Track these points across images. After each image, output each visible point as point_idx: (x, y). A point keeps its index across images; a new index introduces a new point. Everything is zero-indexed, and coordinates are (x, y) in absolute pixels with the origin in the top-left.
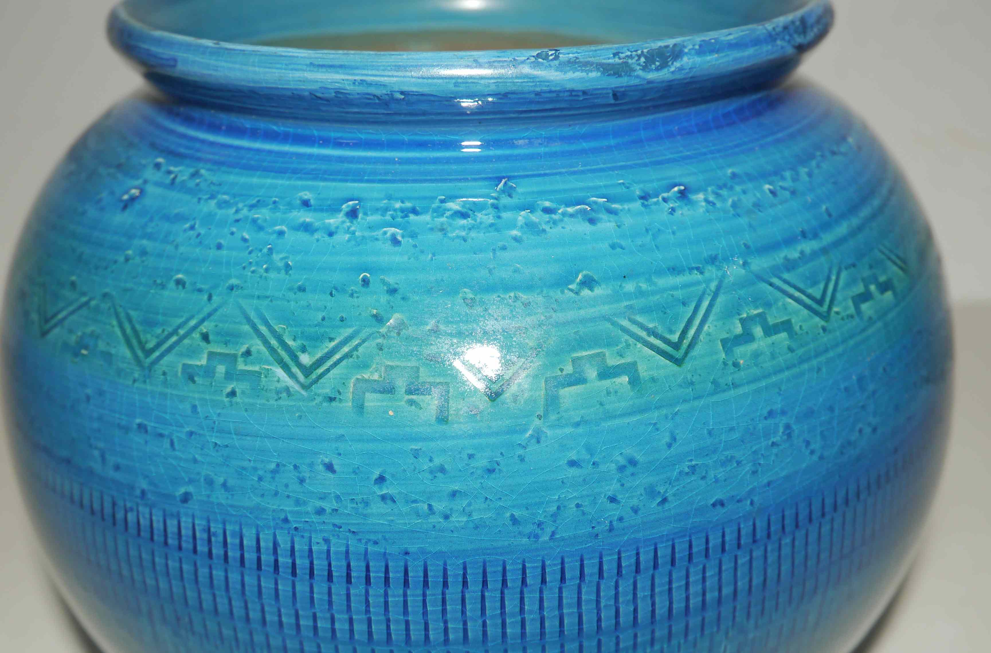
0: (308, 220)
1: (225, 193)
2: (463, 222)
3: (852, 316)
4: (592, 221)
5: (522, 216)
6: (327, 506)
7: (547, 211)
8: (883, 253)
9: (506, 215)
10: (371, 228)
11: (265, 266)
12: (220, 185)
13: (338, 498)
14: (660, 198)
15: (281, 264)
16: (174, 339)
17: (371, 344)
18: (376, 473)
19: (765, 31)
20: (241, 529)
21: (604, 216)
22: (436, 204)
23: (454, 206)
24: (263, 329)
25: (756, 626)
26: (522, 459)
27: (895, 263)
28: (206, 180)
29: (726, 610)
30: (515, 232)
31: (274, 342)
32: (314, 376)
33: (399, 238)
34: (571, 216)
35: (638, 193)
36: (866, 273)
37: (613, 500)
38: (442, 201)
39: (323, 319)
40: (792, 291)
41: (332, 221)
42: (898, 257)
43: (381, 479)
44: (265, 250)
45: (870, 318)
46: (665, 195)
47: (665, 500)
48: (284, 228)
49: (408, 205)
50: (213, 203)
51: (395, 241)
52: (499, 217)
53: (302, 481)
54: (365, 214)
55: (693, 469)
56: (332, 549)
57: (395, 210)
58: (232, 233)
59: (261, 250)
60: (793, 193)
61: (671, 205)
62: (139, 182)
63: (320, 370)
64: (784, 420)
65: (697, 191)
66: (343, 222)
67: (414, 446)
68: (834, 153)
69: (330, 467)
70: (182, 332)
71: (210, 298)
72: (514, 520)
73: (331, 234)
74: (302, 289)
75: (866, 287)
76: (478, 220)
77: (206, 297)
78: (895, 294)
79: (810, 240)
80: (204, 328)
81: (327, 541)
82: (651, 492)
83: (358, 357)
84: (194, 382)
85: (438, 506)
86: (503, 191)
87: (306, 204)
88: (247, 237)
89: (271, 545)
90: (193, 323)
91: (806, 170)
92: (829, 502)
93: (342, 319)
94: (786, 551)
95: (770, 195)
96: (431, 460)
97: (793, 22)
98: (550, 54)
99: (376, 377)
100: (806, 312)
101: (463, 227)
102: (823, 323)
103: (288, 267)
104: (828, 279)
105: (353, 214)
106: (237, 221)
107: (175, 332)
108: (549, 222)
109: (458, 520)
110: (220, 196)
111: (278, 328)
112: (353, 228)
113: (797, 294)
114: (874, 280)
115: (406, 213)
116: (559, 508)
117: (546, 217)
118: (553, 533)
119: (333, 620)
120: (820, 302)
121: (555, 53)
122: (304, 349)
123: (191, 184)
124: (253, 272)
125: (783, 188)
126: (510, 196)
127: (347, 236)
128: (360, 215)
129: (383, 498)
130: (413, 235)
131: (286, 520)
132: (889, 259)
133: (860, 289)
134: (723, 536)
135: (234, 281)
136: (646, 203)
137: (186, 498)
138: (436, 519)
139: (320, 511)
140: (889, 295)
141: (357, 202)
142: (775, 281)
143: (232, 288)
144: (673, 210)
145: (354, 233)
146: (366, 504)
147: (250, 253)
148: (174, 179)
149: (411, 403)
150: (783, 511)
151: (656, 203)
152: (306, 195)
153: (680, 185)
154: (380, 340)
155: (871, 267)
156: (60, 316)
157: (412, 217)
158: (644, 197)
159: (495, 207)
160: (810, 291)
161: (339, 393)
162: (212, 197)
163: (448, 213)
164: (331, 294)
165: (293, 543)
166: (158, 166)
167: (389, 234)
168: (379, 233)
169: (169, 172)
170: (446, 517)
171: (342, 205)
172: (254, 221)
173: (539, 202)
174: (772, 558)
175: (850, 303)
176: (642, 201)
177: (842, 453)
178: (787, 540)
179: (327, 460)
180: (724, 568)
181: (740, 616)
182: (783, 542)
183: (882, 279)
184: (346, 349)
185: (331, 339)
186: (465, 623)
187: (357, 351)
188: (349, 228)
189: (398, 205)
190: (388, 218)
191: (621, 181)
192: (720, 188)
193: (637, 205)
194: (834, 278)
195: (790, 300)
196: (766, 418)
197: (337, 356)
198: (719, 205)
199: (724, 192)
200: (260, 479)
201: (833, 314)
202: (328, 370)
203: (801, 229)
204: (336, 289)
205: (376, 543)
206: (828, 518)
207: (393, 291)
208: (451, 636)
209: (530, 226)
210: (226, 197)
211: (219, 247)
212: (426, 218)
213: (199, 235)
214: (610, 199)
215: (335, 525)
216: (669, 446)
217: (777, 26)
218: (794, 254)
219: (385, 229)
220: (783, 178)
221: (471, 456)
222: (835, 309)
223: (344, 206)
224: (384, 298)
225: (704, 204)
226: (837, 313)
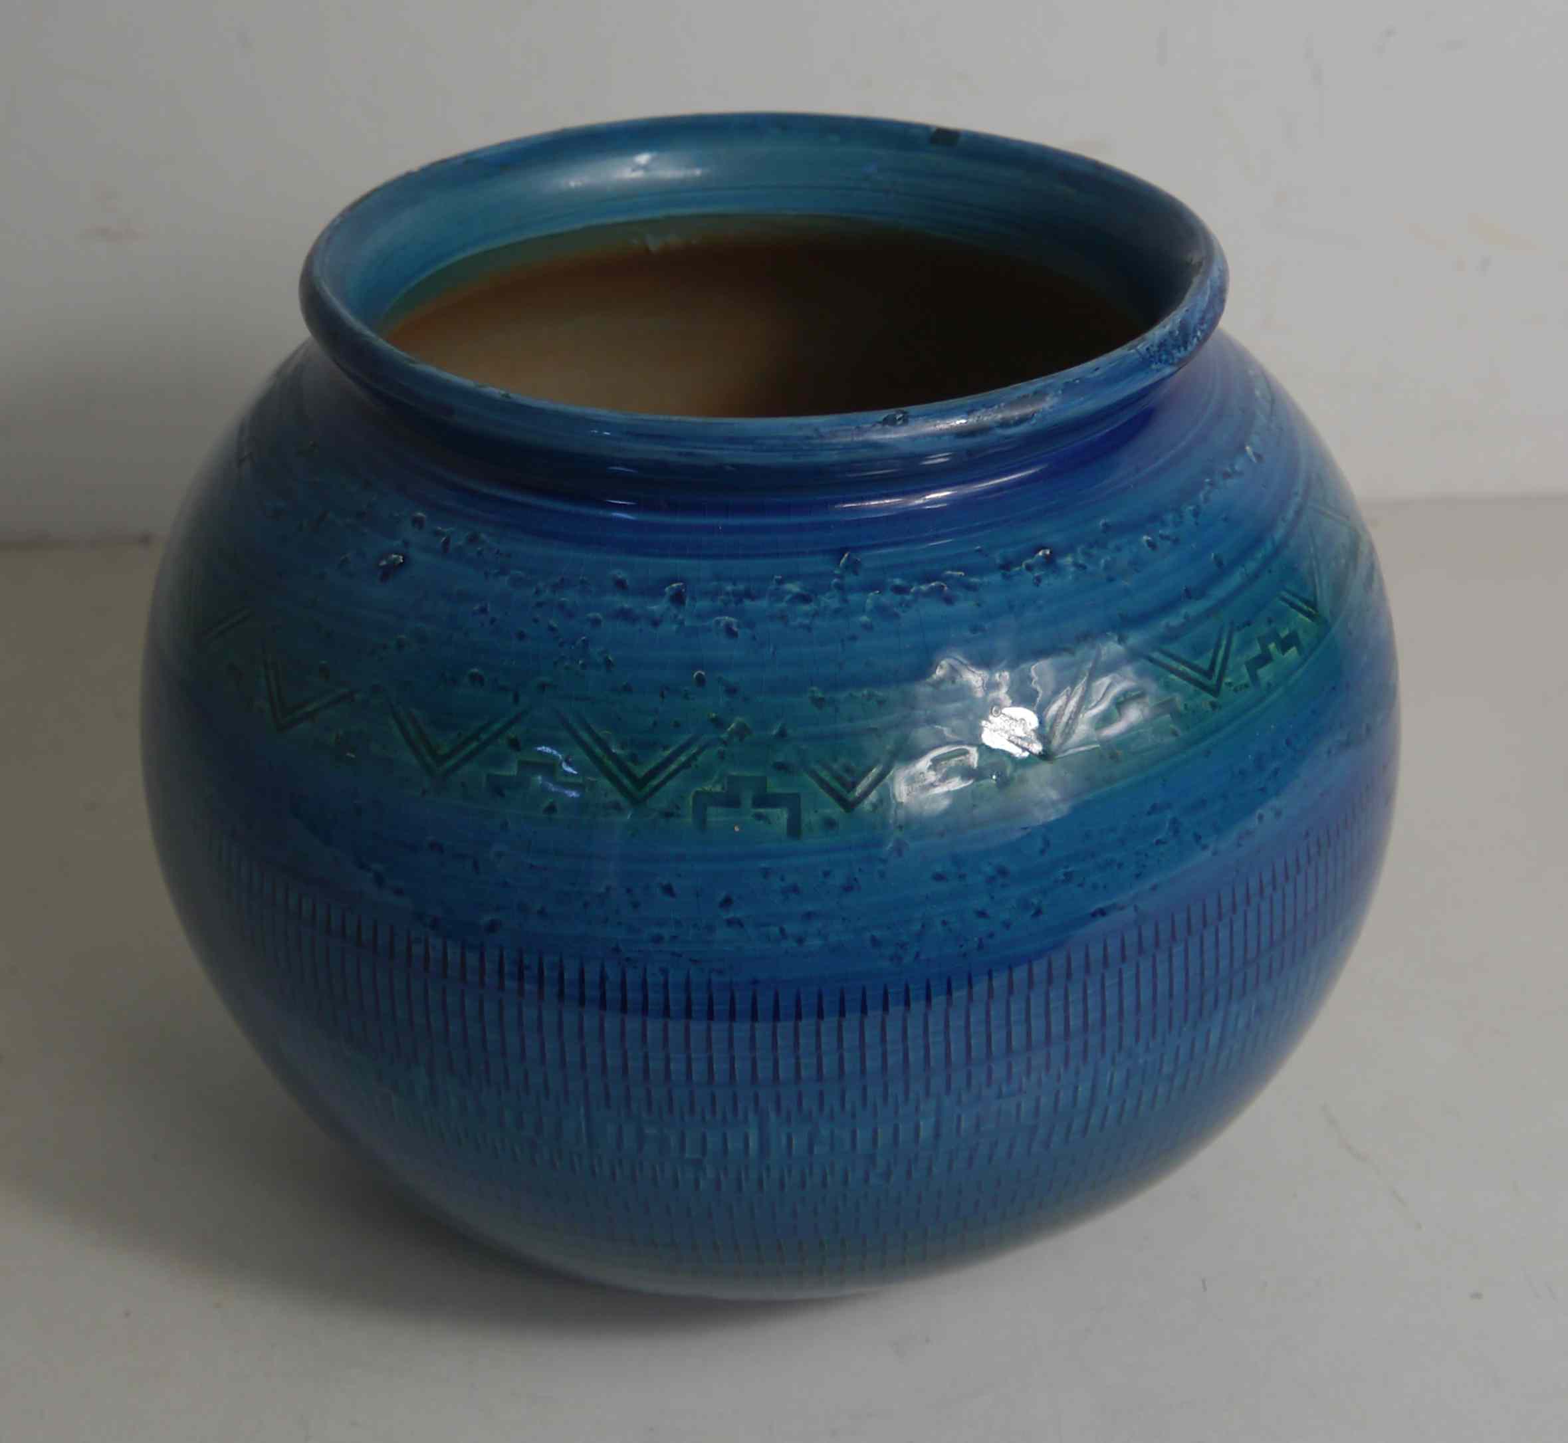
0: (626, 606)
1: (518, 568)
2: (806, 608)
3: (1246, 686)
4: (949, 600)
5: (870, 599)
6: (666, 932)
7: (899, 590)
8: (1284, 599)
9: (854, 598)
10: (700, 616)
11: (580, 662)
12: (509, 556)
13: (678, 923)
14: (1024, 566)
15: (600, 660)
16: (474, 745)
17: (712, 752)
18: (722, 895)
19: (1137, 356)
20: (561, 961)
21: (960, 593)
22: (772, 586)
23: (794, 587)
24: (585, 736)
25: (1147, 1049)
26: (882, 875)
27: (1300, 610)
28: (489, 548)
29: (1111, 1031)
30: (864, 618)
31: (598, 751)
32: (647, 789)
33: (735, 629)
34: (926, 595)
35: (998, 561)
36: (1264, 630)
37: (982, 914)
38: (780, 582)
39: (655, 724)
40: (1174, 664)
41: (655, 608)
42: (1307, 602)
43: (727, 902)
44: (579, 642)
45: (1269, 684)
46: (1029, 561)
47: (1038, 912)
48: (599, 615)
49: (741, 587)
50: (505, 579)
51: (730, 632)
52: (845, 601)
53: (636, 905)
54: (693, 599)
55: (1069, 876)
56: (670, 980)
57: (727, 594)
58: (536, 621)
59: (574, 643)
60: (1176, 541)
61: (1036, 574)
62: (397, 543)
63: (655, 782)
64: (1169, 815)
65: (1064, 553)
66: (668, 609)
67: (763, 864)
68: (1227, 476)
69: (668, 890)
70: (484, 737)
71: (516, 699)
72: (875, 942)
73: (656, 623)
74: (627, 689)
75: (1264, 647)
76: (822, 605)
77: (510, 698)
78: (1300, 650)
79: (1197, 599)
80: (512, 733)
81: (664, 971)
82: (1025, 904)
83: (697, 766)
84: (502, 795)
85: (792, 928)
86: (846, 567)
87: (620, 584)
88: (555, 625)
89: (597, 978)
90: (497, 726)
91: (1191, 508)
92: (1226, 902)
93: (677, 725)
94: (1178, 962)
95: (1149, 549)
96: (782, 879)
97: (1171, 333)
98: (897, 418)
99: (718, 788)
100: (1191, 688)
101: (806, 615)
102: (1211, 698)
103: (608, 663)
104: (1218, 646)
105: (678, 598)
106: (539, 605)
107: (476, 736)
108: (901, 604)
109: (814, 943)
110: (512, 571)
111: (603, 733)
112: (680, 617)
113: (1182, 668)
114: (1274, 636)
115: (740, 597)
116: (923, 926)
117: (898, 598)
118: (917, 955)
119: (668, 1060)
120: (1208, 673)
121: (903, 416)
122: (634, 759)
123: (471, 552)
124: (567, 668)
125: (1162, 537)
126: (856, 573)
127: (675, 627)
128: (687, 601)
129: (730, 922)
130: (750, 625)
131: (617, 950)
132: (1293, 605)
133: (1257, 650)
134: (1105, 949)
135: (546, 679)
136: (1008, 573)
137: (493, 927)
138: (791, 944)
139: (658, 939)
140: (1293, 652)
141: (681, 584)
142: (1156, 655)
143: (543, 686)
144: (1038, 580)
145: (682, 623)
146: (710, 928)
147: (561, 645)
148: (447, 542)
149: (759, 817)
150: (1173, 916)
151: (1019, 573)
152: (621, 574)
153: (1044, 548)
154: (721, 748)
155: (1270, 621)
156: (309, 708)
157: (748, 603)
158: (1006, 566)
159: (840, 587)
160: (1196, 662)
161: (678, 808)
162: (503, 571)
163: (788, 597)
164: (662, 696)
165: (624, 975)
166: (418, 522)
167: (722, 625)
168: (711, 623)
169: (437, 534)
170: (800, 941)
171: (665, 587)
172: (561, 606)
173: (889, 580)
174: (1162, 969)
175: (1244, 670)
176: (1003, 571)
177: (1239, 845)
178: (1178, 949)
179: (665, 882)
180: (1107, 984)
181: (1128, 1040)
182: (1175, 951)
183: (1284, 633)
184: (683, 758)
185: (665, 748)
186: (819, 1059)
187: (696, 760)
188: (676, 616)
189: (729, 588)
190: (719, 603)
191: (978, 547)
192: (1091, 546)
193: (996, 578)
194: (1224, 642)
195: (1172, 676)
196: (1149, 813)
197: (673, 767)
198: (1090, 568)
199: (1094, 551)
200: (586, 905)
201: (1223, 685)
202: (663, 783)
203: (1184, 588)
204: (668, 689)
205: (720, 972)
206: (1226, 920)
207: (732, 691)
208: (803, 1073)
209: (881, 611)
210: (520, 573)
211: (522, 636)
212: (763, 603)
213: (493, 621)
214: (969, 571)
215: (673, 954)
216: (1043, 852)
217: (1152, 346)
218: (1174, 620)
219: (718, 618)
220: (1164, 524)
221: (826, 874)
222: (1228, 680)
223: (667, 589)
224: (723, 700)
225: (1072, 569)
226: (1230, 684)
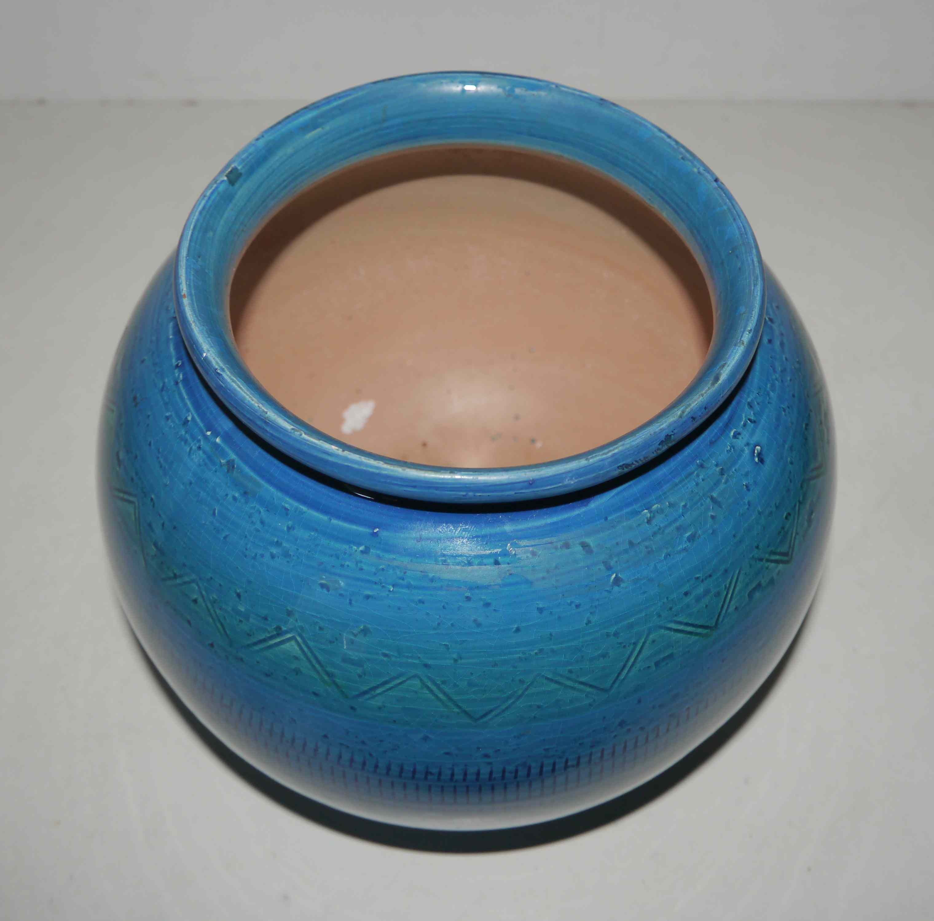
1: (766, 386)
12: (760, 389)
28: (756, 398)
48: (784, 356)
50: (772, 394)
88: (790, 378)
110: (768, 389)
123: (757, 408)
148: (751, 421)
162: (768, 394)
166: (736, 435)
172: (782, 372)
211: (793, 396)
213: (788, 407)
